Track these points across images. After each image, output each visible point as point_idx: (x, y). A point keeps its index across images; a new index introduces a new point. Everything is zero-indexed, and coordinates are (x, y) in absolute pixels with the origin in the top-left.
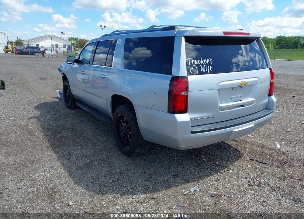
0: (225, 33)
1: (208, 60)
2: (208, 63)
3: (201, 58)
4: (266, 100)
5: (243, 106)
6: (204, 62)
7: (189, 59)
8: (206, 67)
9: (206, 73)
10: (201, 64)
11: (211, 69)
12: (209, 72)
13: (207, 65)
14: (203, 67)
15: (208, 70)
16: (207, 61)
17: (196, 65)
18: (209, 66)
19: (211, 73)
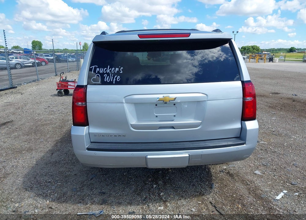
0: (140, 36)
1: (117, 69)
2: (116, 72)
3: (109, 66)
4: (238, 126)
5: (173, 128)
6: (111, 71)
7: (94, 67)
8: (112, 77)
9: (111, 83)
10: (106, 73)
11: (118, 80)
12: (114, 83)
13: (115, 74)
14: (108, 77)
15: (114, 80)
16: (115, 69)
17: (100, 74)
18: (116, 76)
19: (117, 83)
